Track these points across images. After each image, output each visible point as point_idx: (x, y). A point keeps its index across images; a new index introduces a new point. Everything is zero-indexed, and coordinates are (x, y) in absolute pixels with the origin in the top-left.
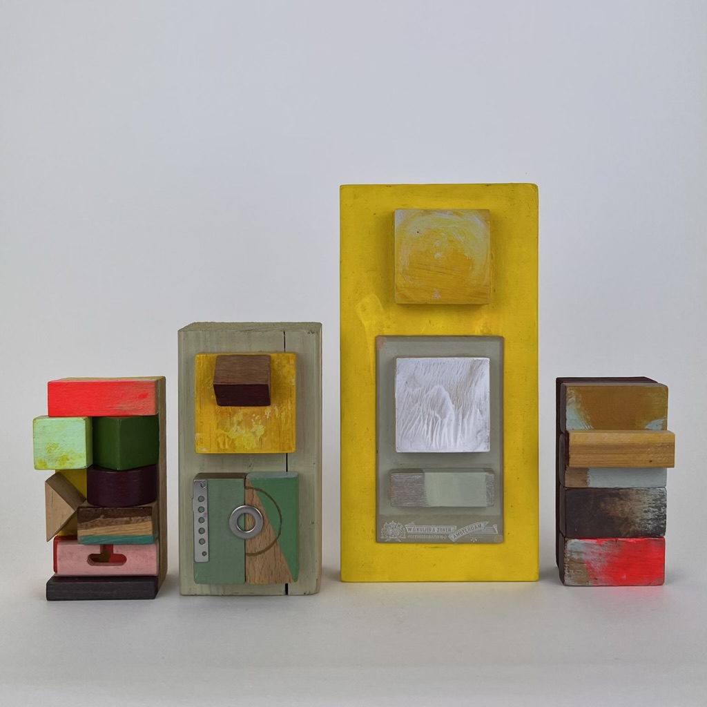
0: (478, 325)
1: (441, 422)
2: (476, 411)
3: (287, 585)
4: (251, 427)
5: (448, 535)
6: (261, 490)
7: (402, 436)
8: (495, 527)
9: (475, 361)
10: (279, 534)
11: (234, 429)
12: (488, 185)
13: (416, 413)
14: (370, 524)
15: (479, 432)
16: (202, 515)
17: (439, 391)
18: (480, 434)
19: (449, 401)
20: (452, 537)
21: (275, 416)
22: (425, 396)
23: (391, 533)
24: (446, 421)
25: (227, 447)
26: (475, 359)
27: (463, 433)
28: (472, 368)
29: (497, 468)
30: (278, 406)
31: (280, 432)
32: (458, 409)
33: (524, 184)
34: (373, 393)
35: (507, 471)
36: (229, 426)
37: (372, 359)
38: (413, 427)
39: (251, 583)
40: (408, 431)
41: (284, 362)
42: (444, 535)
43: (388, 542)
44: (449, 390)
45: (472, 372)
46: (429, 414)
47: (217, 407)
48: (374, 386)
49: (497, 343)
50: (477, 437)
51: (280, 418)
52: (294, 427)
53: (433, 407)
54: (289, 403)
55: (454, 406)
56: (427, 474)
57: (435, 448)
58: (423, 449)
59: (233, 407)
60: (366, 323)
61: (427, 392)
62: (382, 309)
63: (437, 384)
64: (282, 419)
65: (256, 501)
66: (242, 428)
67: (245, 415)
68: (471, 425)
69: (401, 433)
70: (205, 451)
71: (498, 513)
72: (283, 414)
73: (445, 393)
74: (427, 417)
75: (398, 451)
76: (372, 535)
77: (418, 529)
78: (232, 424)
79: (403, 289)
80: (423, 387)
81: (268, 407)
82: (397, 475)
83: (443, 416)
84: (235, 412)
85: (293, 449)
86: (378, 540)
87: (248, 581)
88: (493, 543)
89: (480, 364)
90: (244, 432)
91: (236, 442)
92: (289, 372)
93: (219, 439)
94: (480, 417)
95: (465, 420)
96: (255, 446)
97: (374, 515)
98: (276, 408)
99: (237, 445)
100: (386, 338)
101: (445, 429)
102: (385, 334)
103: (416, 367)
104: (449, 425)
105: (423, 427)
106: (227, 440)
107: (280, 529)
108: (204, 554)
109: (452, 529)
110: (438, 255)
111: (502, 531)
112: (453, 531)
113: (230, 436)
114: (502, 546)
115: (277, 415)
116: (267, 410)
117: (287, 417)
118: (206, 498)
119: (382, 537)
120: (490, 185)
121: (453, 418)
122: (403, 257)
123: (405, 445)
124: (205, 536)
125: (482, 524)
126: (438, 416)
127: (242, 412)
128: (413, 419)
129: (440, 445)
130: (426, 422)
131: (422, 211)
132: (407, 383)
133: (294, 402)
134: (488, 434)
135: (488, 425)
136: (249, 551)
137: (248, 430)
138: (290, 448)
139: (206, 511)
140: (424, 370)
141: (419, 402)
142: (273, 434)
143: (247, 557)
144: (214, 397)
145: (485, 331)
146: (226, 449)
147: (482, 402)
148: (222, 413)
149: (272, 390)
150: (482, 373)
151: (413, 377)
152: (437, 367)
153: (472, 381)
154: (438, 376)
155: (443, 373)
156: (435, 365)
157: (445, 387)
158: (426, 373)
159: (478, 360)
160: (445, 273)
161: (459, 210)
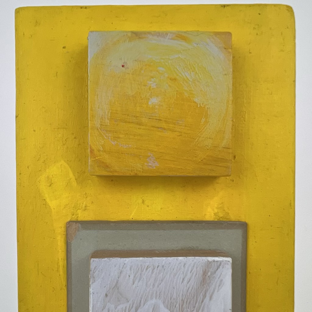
0: (210, 205)
9: (209, 263)
12: (224, 6)
26: (210, 259)
28: (205, 273)
33: (275, 5)
37: (61, 255)
44: (169, 307)
45: (205, 279)
49: (239, 232)
60: (53, 204)
63: (152, 299)
79: (101, 153)
80: (130, 302)
89: (218, 267)
100: (80, 225)
102: (79, 219)
103: (121, 272)
110: (154, 101)
120: (228, 5)
131: (129, 34)
132: (106, 295)
140: (132, 277)
145: (221, 215)
150: (221, 280)
151: (116, 286)
152: (152, 272)
153: (205, 293)
154: (154, 285)
155: (162, 280)
156: (150, 269)
157: (164, 303)
158: (137, 281)
159: (214, 261)
160: (164, 129)
161: (185, 32)
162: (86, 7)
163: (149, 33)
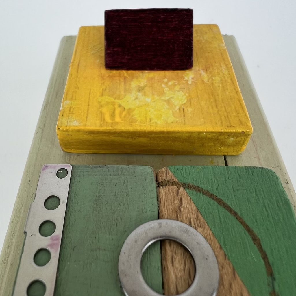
4: (162, 93)
11: (131, 96)
25: (118, 119)
30: (206, 69)
36: (123, 93)
51: (212, 84)
59: (130, 71)
66: (145, 95)
67: (150, 79)
70: (76, 125)
72: (217, 79)
78: (128, 91)
81: (187, 72)
84: (133, 77)
90: (149, 100)
91: (135, 113)
96: (171, 119)
98: (202, 72)
99: (137, 117)
106: (118, 110)
113: (123, 104)
115: (205, 80)
116: (189, 75)
117: (223, 82)
127: (145, 76)
137: (156, 97)
142: (203, 103)
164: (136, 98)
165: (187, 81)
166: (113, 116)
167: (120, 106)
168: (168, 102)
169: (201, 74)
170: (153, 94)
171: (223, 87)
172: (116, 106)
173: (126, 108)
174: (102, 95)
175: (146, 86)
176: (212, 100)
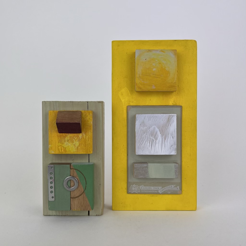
0: (171, 101)
1: (155, 142)
2: (170, 138)
3: (89, 211)
4: (73, 142)
5: (158, 191)
6: (77, 170)
7: (138, 147)
8: (178, 187)
9: (170, 115)
10: (85, 189)
11: (66, 143)
12: (175, 40)
13: (145, 138)
14: (125, 186)
15: (172, 146)
16: (51, 180)
17: (154, 128)
18: (172, 147)
19: (159, 133)
20: (159, 191)
21: (84, 138)
22: (148, 130)
23: (134, 189)
24: (157, 141)
25: (63, 151)
26: (170, 114)
27: (165, 146)
28: (169, 118)
29: (179, 162)
30: (85, 133)
31: (86, 145)
32: (163, 136)
33: (191, 40)
34: (126, 130)
35: (183, 163)
36: (64, 142)
37: (125, 116)
38: (143, 144)
39: (73, 210)
40: (141, 146)
41: (88, 114)
42: (156, 191)
43: (132, 194)
44: (158, 128)
45: (169, 120)
46: (150, 138)
47: (58, 134)
48: (126, 127)
49: (179, 109)
50: (171, 148)
51: (86, 139)
52: (92, 142)
53: (152, 135)
54: (90, 132)
55: (161, 135)
56: (149, 164)
57: (153, 153)
58: (147, 153)
59: (65, 134)
60: (123, 101)
61: (149, 129)
62: (130, 94)
63: (153, 126)
64: (87, 139)
65: (75, 174)
66: (69, 143)
67: (70, 137)
68: (168, 143)
69: (138, 146)
70: (53, 153)
71: (180, 181)
72: (87, 137)
73: (157, 129)
74: (149, 139)
75: (137, 154)
76: (126, 191)
77: (145, 188)
78: (65, 141)
79: (139, 84)
80: (147, 126)
81: (80, 134)
82: (136, 164)
83: (156, 139)
84: (66, 136)
85: (92, 152)
86: (128, 193)
87: (72, 209)
88: (177, 194)
89: (173, 117)
90: (70, 144)
91: (67, 149)
92: (89, 118)
93: (59, 147)
94: (172, 140)
95: (166, 141)
96: (75, 150)
97: (126, 182)
98: (84, 134)
99: (67, 150)
100: (131, 107)
101: (157, 145)
102: (131, 105)
103: (144, 118)
104: (158, 143)
105: (147, 144)
106: (62, 148)
107: (86, 187)
108: (53, 197)
109: (160, 188)
110: (154, 69)
111: (181, 189)
112: (160, 189)
113: (64, 146)
114: (181, 195)
115: (84, 137)
116: (80, 135)
117: (89, 138)
118: (53, 173)
119: (130, 191)
120: (176, 40)
121: (161, 140)
122: (139, 70)
123: (140, 152)
124: (53, 190)
125: (173, 186)
126: (154, 139)
127: (69, 136)
128: (143, 141)
129: (155, 151)
130: (149, 141)
131: (147, 50)
132: (140, 125)
133: (92, 131)
134: (176, 147)
135: (176, 143)
136: (72, 196)
137: (72, 144)
138: (90, 152)
139: (53, 179)
140: (148, 119)
141: (146, 133)
142: (83, 145)
143: (72, 199)
144: (57, 129)
145: (174, 104)
146: (63, 152)
147: (173, 133)
148: (60, 136)
149: (82, 127)
150: (173, 121)
151: (143, 122)
152: (154, 118)
153: (169, 124)
154: (154, 122)
155: (156, 121)
156: (153, 117)
157: (157, 127)
158: (149, 121)
159: (171, 115)
160: (157, 77)
161: (163, 50)
162: (133, 41)
163: (153, 50)
164: (67, 144)
165: (80, 138)
166: (61, 150)
167: (63, 147)
168: (74, 145)
169: (83, 135)
170: (71, 143)
171: (88, 140)
172: (62, 147)
173: (65, 147)
174: (59, 143)
175: (69, 139)
176: (85, 144)
